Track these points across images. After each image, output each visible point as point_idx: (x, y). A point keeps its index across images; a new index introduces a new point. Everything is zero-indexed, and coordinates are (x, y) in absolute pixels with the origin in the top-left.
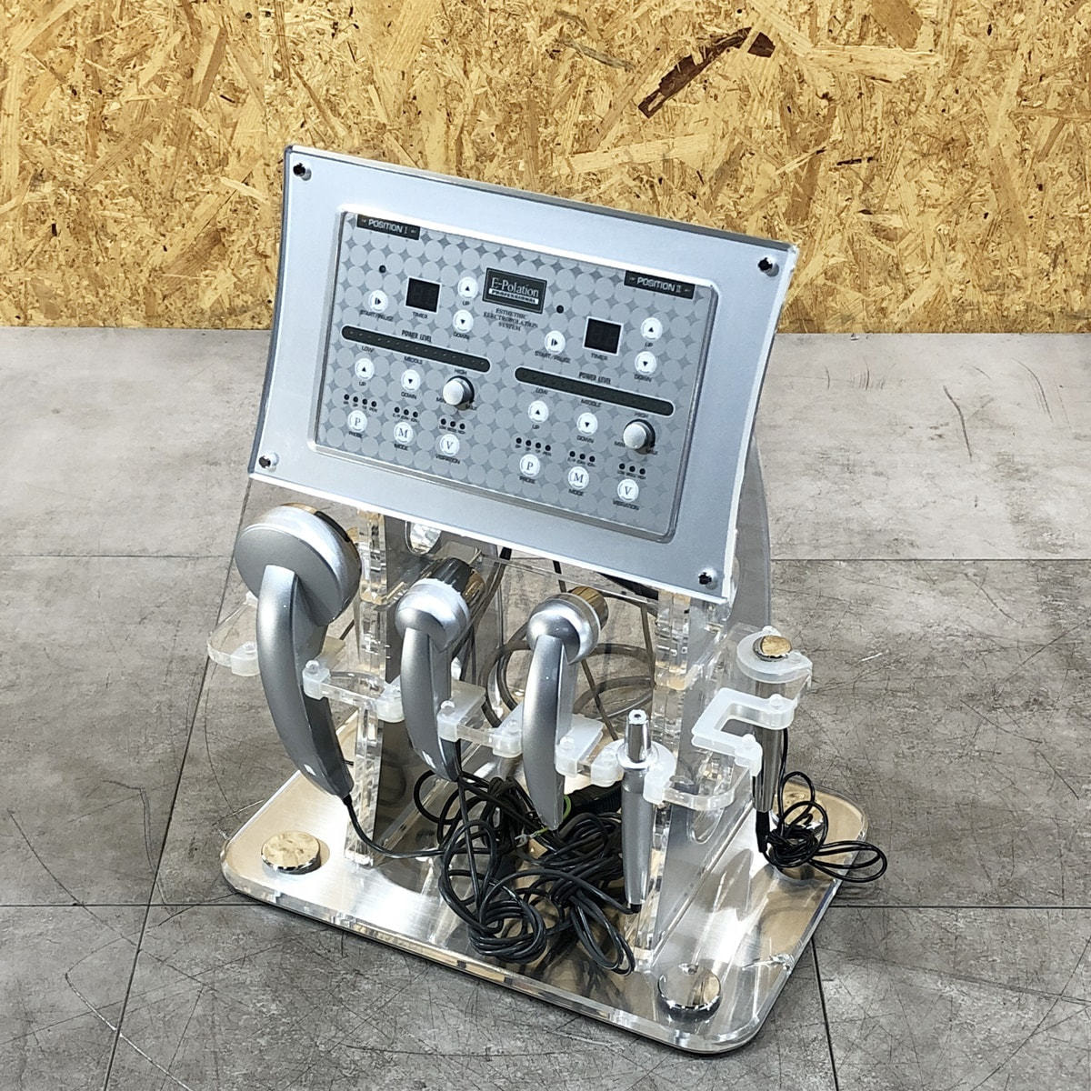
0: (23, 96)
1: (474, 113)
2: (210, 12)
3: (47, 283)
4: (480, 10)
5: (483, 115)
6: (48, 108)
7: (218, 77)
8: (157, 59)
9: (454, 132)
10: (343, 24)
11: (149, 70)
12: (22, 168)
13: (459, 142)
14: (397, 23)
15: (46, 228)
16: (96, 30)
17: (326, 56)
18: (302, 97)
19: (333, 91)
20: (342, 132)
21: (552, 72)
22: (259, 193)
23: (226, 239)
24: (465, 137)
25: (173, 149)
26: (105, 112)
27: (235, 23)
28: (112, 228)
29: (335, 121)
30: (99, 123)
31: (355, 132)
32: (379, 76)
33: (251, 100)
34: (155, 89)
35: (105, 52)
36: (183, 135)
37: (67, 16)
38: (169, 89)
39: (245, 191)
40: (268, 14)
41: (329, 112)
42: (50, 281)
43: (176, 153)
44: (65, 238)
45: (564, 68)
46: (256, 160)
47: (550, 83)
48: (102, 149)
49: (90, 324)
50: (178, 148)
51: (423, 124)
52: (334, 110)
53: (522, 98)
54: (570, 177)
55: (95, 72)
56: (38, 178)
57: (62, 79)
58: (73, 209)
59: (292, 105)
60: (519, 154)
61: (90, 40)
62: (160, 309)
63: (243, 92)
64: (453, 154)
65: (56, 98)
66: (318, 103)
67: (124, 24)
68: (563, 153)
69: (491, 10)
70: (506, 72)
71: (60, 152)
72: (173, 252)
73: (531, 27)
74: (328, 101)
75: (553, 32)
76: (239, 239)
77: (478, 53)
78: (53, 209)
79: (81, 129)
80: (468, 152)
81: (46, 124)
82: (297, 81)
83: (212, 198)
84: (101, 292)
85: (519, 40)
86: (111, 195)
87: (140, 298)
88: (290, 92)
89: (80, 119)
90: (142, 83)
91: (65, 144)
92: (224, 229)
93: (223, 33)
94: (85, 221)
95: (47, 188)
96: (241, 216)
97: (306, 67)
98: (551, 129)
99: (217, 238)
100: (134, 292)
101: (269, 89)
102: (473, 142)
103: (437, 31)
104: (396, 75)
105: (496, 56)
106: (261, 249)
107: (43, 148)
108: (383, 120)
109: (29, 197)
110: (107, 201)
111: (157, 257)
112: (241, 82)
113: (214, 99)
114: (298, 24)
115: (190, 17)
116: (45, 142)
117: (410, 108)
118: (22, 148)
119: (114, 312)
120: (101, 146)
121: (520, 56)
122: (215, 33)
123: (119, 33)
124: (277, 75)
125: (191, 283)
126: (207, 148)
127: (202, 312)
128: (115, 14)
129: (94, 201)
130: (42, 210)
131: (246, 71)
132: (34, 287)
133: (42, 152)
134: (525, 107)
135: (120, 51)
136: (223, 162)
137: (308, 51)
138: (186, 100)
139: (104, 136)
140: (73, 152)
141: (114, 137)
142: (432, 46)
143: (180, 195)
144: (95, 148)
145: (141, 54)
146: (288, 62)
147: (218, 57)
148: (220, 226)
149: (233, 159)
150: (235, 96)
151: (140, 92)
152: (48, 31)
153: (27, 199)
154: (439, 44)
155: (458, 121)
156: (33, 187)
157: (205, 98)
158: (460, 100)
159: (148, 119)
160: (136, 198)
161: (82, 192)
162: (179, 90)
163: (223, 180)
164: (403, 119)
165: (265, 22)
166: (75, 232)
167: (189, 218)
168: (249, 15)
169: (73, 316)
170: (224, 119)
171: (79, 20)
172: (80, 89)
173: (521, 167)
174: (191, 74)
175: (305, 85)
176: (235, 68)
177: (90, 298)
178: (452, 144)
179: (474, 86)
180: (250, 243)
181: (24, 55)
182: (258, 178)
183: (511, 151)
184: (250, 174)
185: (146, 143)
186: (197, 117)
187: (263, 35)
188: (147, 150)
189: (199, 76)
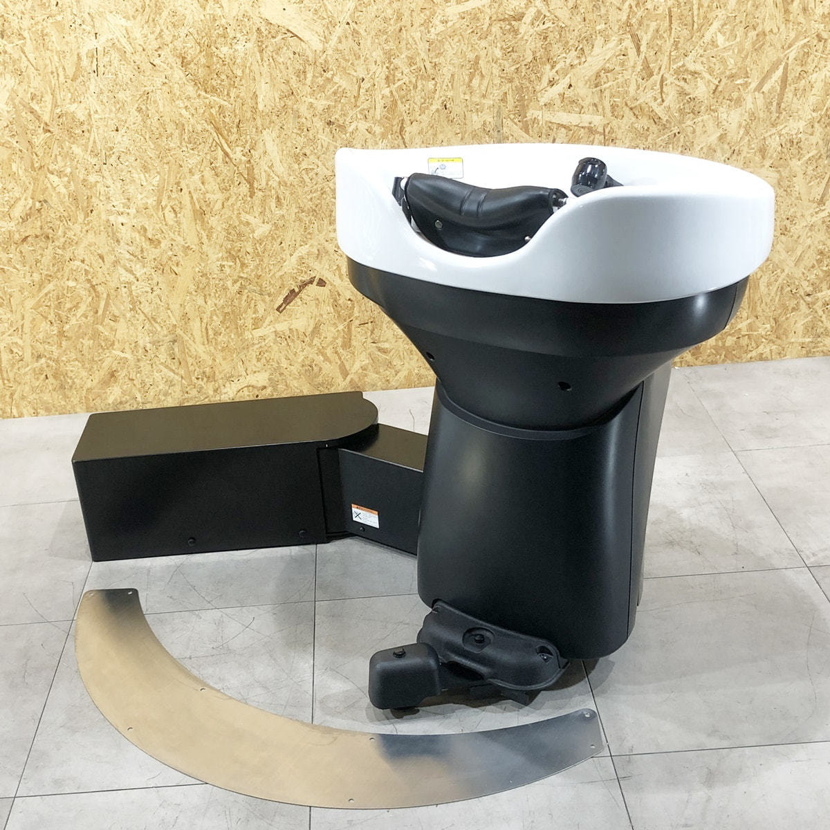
0: (31, 325)
1: (211, 317)
2: (103, 289)
3: (45, 398)
4: (209, 279)
5: (215, 318)
6: (41, 329)
7: (108, 312)
8: (83, 308)
9: (204, 325)
10: (155, 288)
11: (80, 312)
12: (33, 354)
13: (207, 329)
14: (176, 286)
15: (43, 376)
16: (58, 298)
17: (150, 301)
18: (142, 317)
19: (154, 314)
20: (159, 329)
21: (240, 299)
22: (128, 355)
23: (116, 374)
24: (209, 327)
25: (92, 341)
26: (64, 329)
27: (112, 291)
28: (70, 374)
29: (155, 325)
30: (61, 334)
31: (164, 328)
32: (171, 306)
33: (122, 320)
34: (83, 318)
35: (62, 307)
36: (96, 335)
37: (46, 295)
38: (89, 318)
39: (123, 355)
40: (125, 287)
41: (153, 322)
42: (46, 397)
43: (94, 343)
44: (51, 380)
45: (244, 298)
46: (125, 342)
47: (240, 303)
48: (64, 343)
49: (64, 413)
50: (94, 340)
51: (191, 323)
52: (155, 320)
53: (229, 310)
54: (253, 339)
55: (59, 314)
56: (39, 357)
57: (46, 318)
58: (54, 368)
59: (138, 320)
60: (231, 331)
61: (57, 302)
62: (92, 405)
63: (118, 317)
64: (204, 334)
65: (44, 326)
66: (148, 319)
67: (69, 295)
68: (248, 330)
69: (213, 278)
70: (222, 301)
71: (47, 346)
72: (95, 382)
73: (229, 283)
74: (152, 318)
75: (238, 284)
76: (122, 374)
77: (210, 295)
78: (46, 369)
79: (55, 337)
80: (211, 332)
81: (41, 336)
82: (139, 311)
83: (109, 359)
84: (67, 400)
85: (225, 289)
86: (69, 361)
87: (84, 401)
88: (137, 316)
89: (54, 333)
90: (78, 317)
91: (49, 343)
92: (115, 371)
93: (108, 295)
94: (59, 373)
95: (43, 360)
96: (121, 364)
97: (142, 305)
98: (242, 321)
99: (113, 374)
100: (81, 399)
101: (128, 315)
102: (212, 328)
103: (192, 288)
104: (178, 306)
105: (217, 295)
106: (131, 377)
107: (40, 346)
108: (175, 323)
109: (36, 365)
110: (67, 364)
111: (89, 384)
112: (117, 313)
113: (107, 321)
114: (137, 290)
115: (94, 290)
116: (41, 343)
117: (185, 317)
118: (32, 346)
119: (73, 407)
120: (63, 342)
121: (226, 295)
122: (105, 296)
123: (67, 299)
124: (131, 310)
125: (104, 393)
126: (106, 340)
127: (109, 404)
128: (65, 292)
129: (62, 364)
130: (41, 370)
131: (119, 309)
132: (40, 401)
133: (40, 348)
134: (231, 313)
135: (68, 305)
136: (113, 344)
137: (142, 300)
138: (96, 322)
139: (64, 339)
140: (52, 346)
141: (68, 338)
142: (191, 293)
143: (96, 359)
144: (61, 343)
145: (77, 306)
146: (135, 304)
147: (107, 305)
148: (114, 369)
149: (116, 343)
150: (115, 319)
151: (77, 321)
152: (39, 301)
153: (35, 366)
154: (194, 293)
155: (205, 321)
156: (37, 361)
157: (103, 321)
158: (205, 313)
159: (81, 331)
160: (79, 361)
161: (57, 361)
162: (92, 319)
163: (113, 351)
164: (183, 322)
165: (124, 290)
166: (55, 377)
167: (101, 367)
168: (118, 288)
169: (56, 411)
170: (111, 329)
171: (51, 295)
172: (53, 321)
173: (232, 337)
174: (97, 312)
175: (143, 312)
176: (114, 308)
177: (63, 403)
178: (203, 330)
179: (209, 307)
180: (126, 375)
181: (30, 310)
182: (127, 349)
183: (228, 330)
184: (124, 349)
185: (81, 340)
186: (101, 328)
187: (124, 295)
188: (82, 343)
189: (100, 312)
